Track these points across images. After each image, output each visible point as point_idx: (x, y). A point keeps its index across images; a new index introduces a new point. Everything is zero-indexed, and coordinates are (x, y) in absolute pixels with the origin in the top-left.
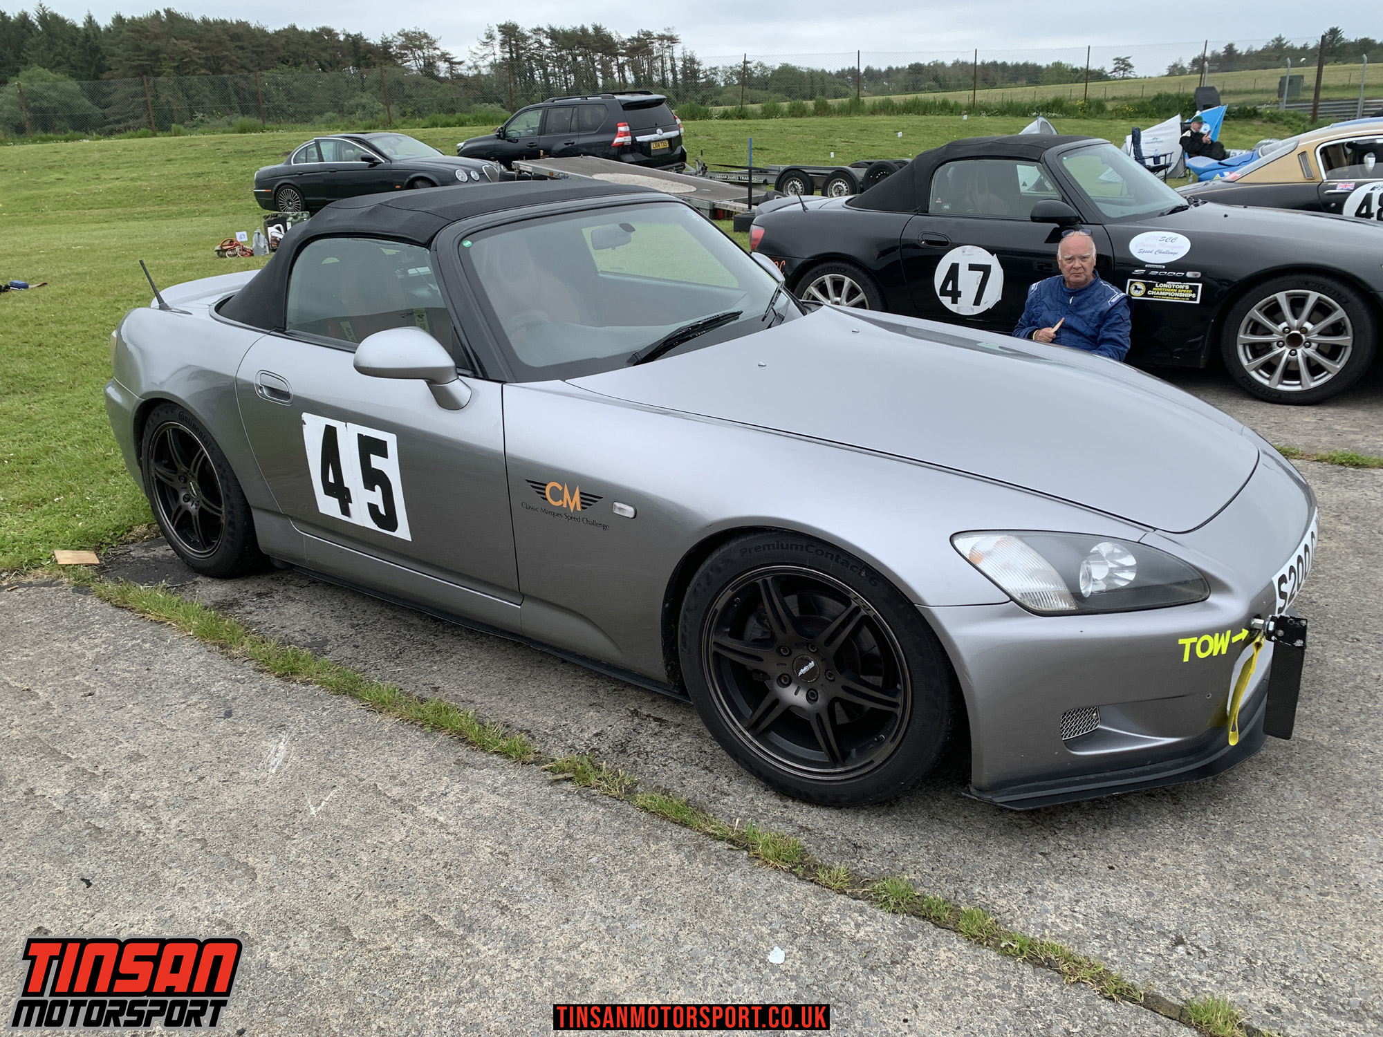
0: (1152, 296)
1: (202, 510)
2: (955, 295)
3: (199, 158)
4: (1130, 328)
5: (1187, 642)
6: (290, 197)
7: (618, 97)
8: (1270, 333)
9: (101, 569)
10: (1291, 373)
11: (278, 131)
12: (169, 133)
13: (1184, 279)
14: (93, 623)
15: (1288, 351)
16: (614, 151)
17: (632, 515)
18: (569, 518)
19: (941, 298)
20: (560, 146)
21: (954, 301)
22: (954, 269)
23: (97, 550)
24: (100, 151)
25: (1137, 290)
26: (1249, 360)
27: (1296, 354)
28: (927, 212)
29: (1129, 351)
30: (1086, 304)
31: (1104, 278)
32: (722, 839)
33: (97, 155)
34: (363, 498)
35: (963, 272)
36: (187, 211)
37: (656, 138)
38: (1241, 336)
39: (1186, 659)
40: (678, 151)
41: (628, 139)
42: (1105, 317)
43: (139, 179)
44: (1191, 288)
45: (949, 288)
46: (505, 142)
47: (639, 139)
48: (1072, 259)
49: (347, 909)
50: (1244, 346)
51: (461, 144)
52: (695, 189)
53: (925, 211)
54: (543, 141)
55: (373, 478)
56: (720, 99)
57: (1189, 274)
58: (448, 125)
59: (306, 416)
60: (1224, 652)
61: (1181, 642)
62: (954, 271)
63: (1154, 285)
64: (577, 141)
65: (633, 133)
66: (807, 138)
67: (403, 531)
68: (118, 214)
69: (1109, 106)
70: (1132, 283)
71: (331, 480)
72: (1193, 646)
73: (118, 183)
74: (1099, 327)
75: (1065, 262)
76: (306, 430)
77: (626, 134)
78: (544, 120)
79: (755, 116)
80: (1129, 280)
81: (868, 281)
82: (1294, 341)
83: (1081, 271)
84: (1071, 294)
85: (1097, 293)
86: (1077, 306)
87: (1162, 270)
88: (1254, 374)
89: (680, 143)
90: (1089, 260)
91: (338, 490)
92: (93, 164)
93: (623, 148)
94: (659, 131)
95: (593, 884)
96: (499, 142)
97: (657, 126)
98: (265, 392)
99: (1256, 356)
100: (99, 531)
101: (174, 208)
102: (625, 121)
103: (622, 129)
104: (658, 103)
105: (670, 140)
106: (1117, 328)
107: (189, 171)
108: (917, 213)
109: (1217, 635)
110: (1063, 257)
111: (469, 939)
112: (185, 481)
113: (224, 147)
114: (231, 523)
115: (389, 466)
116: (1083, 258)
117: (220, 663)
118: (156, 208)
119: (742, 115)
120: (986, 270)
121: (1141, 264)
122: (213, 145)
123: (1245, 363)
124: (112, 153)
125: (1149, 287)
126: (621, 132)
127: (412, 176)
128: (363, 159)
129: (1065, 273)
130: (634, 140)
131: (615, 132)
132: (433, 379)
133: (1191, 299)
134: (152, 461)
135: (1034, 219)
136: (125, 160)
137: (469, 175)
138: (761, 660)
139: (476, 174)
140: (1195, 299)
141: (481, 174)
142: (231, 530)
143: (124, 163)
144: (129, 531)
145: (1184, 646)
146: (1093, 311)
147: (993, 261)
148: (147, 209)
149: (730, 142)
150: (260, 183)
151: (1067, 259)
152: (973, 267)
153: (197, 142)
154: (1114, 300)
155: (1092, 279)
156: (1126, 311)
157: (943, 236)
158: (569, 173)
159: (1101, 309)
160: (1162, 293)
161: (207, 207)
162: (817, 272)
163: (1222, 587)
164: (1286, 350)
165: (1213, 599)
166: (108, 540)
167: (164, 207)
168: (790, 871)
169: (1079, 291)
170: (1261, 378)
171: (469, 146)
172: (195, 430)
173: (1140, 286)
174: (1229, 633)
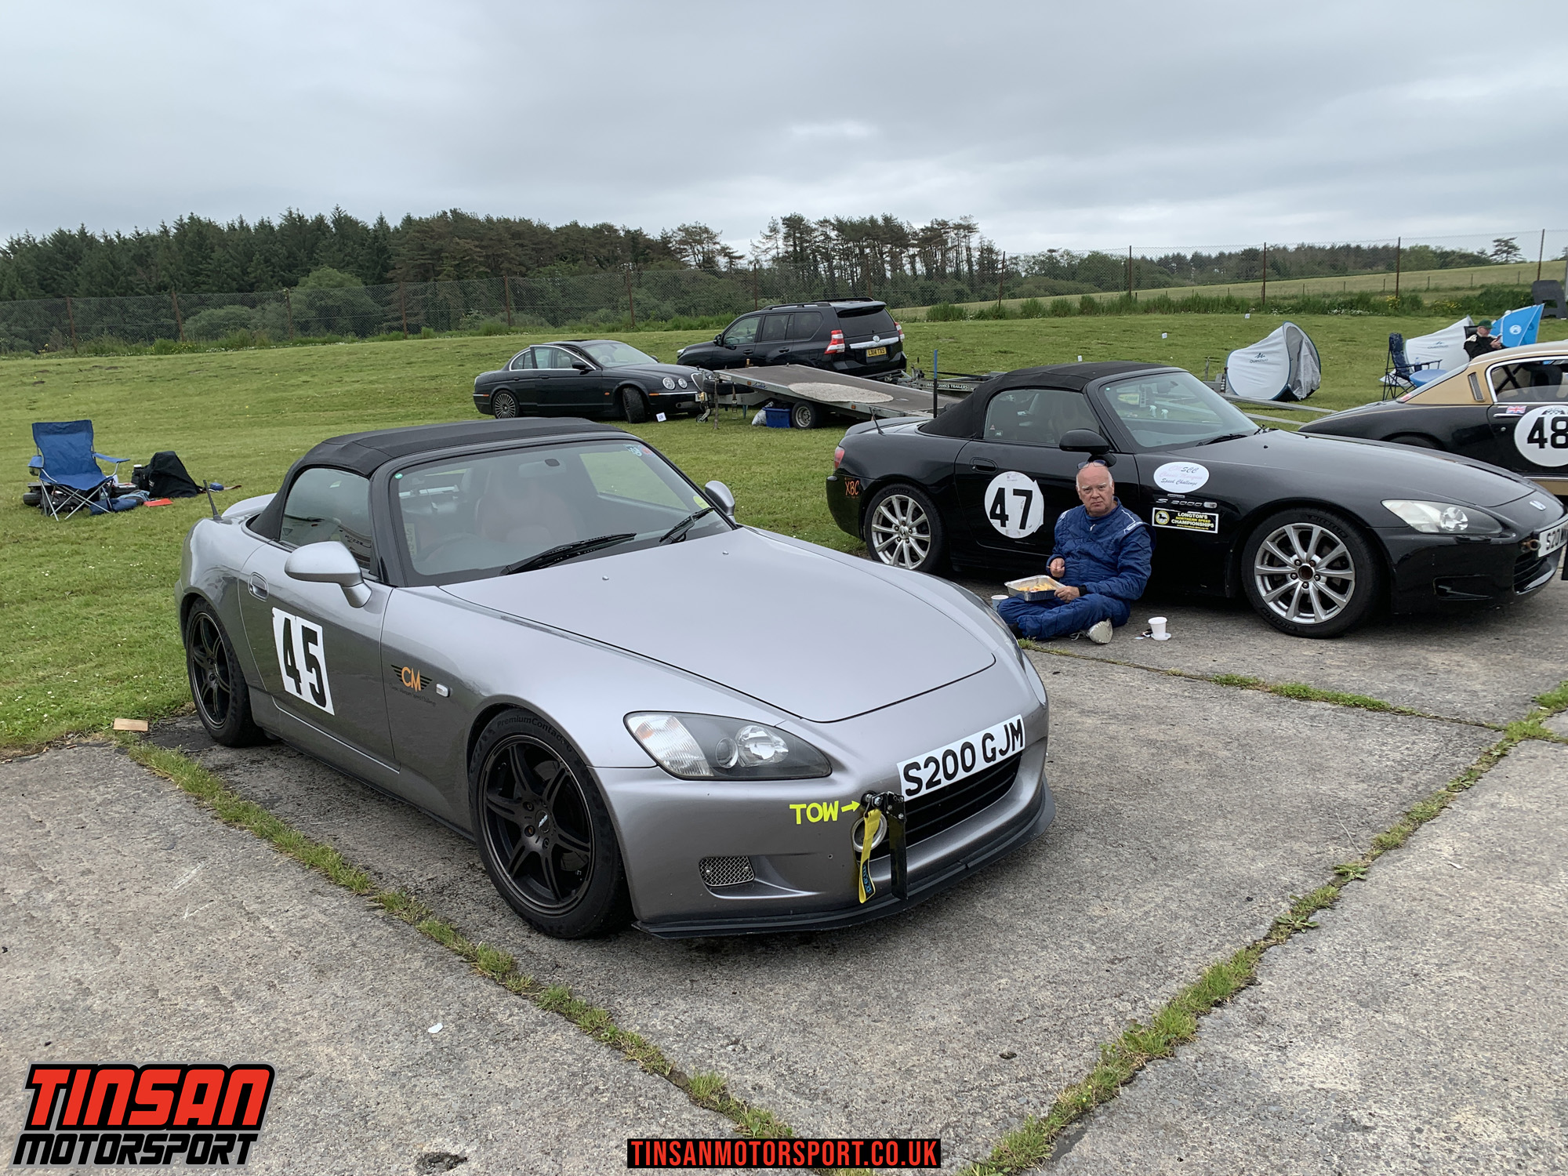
0: (1175, 525)
1: (219, 688)
2: (1003, 518)
3: (438, 361)
4: (1150, 555)
5: (798, 808)
6: (506, 403)
7: (833, 304)
8: (1284, 565)
9: (145, 736)
10: (1305, 605)
11: (522, 333)
12: (419, 335)
13: (1203, 510)
14: (115, 776)
15: (1301, 583)
16: (826, 358)
17: (446, 695)
18: (415, 696)
19: (992, 521)
20: (776, 353)
21: (1003, 525)
22: (1001, 493)
23: (150, 720)
24: (349, 354)
25: (1161, 518)
26: (1267, 591)
27: (1308, 587)
28: (982, 438)
29: (1150, 580)
30: (1106, 532)
31: (1126, 506)
32: (460, 954)
33: (345, 358)
34: (308, 678)
35: (1009, 496)
36: (413, 414)
37: (874, 345)
38: (1258, 567)
39: (799, 822)
40: (897, 357)
41: (842, 346)
42: (1120, 545)
43: (377, 382)
44: (1209, 518)
45: (998, 511)
46: (723, 349)
47: (853, 346)
48: (1089, 489)
49: (166, 978)
50: (1262, 577)
51: (682, 351)
52: (891, 398)
53: (980, 437)
54: (759, 349)
55: (312, 662)
56: (1017, 290)
57: (1207, 505)
58: (691, 328)
59: (275, 610)
60: (835, 819)
61: (792, 807)
62: (1001, 494)
63: (1176, 514)
64: (792, 349)
65: (847, 341)
66: (1059, 340)
67: (329, 708)
68: (350, 416)
69: (1427, 301)
70: (1157, 511)
71: (290, 664)
72: (803, 811)
73: (357, 386)
74: (1117, 554)
75: (1084, 493)
76: (275, 620)
77: (839, 341)
78: (761, 329)
79: (1013, 315)
80: (1154, 509)
81: (929, 503)
82: (1306, 573)
83: (1100, 499)
84: (1093, 522)
85: (1117, 521)
86: (1097, 533)
87: (1183, 500)
88: (1272, 605)
89: (901, 350)
90: (1107, 489)
91: (293, 672)
92: (340, 367)
93: (836, 356)
94: (876, 338)
95: (346, 977)
96: (717, 348)
97: (874, 333)
98: (255, 590)
99: (1275, 586)
100: (156, 704)
101: (402, 411)
102: (838, 328)
103: (835, 336)
104: (877, 309)
105: (888, 347)
106: (1135, 555)
107: (426, 374)
108: (973, 438)
109: (825, 804)
110: (1081, 486)
111: (235, 1004)
112: (212, 663)
113: (464, 350)
114: (234, 699)
115: (318, 651)
116: (1100, 487)
117: (191, 812)
118: (387, 410)
119: (999, 314)
120: (1028, 494)
121: (1164, 493)
122: (454, 348)
123: (1263, 593)
124: (359, 356)
125: (1172, 516)
126: (835, 340)
127: (621, 384)
128: (574, 367)
129: (1086, 503)
130: (848, 349)
131: (829, 339)
132: (344, 582)
133: (1210, 528)
134: (192, 645)
135: (1063, 448)
136: (369, 363)
137: (677, 383)
138: (513, 813)
139: (685, 382)
140: (1214, 529)
141: (689, 382)
142: (234, 704)
143: (367, 366)
144: (182, 706)
145: (795, 810)
146: (1110, 538)
147: (1033, 486)
148: (379, 411)
149: (973, 345)
150: (481, 388)
151: (1085, 490)
152: (1017, 492)
153: (440, 346)
154: (1130, 528)
155: (1114, 506)
156: (1144, 538)
157: (991, 461)
158: (766, 382)
159: (1117, 537)
160: (1184, 522)
161: (433, 410)
162: (885, 493)
163: (840, 767)
164: (1299, 582)
165: (834, 776)
166: (161, 712)
167: (394, 409)
168: (493, 978)
169: (1102, 519)
170: (1279, 609)
171: (688, 353)
172: (215, 620)
173: (1165, 515)
174: (837, 803)
